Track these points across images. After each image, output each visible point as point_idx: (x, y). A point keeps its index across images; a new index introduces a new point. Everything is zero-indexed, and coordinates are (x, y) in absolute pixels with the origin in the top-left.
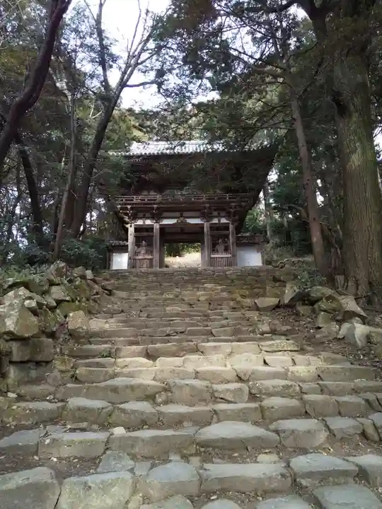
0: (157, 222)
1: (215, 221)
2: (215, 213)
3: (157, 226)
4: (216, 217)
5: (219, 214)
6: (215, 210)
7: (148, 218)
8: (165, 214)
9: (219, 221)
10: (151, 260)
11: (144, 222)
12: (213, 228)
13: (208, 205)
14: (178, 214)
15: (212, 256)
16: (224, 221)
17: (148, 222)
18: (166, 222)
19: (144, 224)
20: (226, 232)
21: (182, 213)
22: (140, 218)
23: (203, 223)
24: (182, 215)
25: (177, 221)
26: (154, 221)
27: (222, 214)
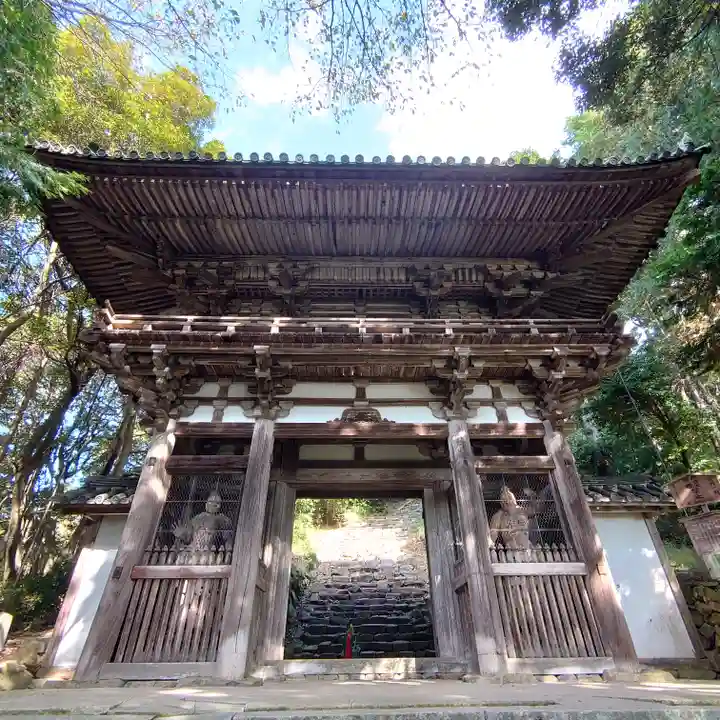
0: (266, 416)
1: (487, 416)
2: (482, 391)
3: (264, 430)
4: (484, 403)
5: (496, 393)
6: (486, 377)
7: (236, 401)
8: (301, 390)
9: (501, 416)
10: (218, 581)
11: (218, 415)
12: (481, 443)
13: (464, 351)
14: (347, 391)
15: (501, 568)
16: (520, 419)
17: (234, 416)
18: (299, 416)
19: (217, 423)
21: (362, 385)
22: (207, 401)
23: (444, 422)
24: (361, 394)
25: (345, 413)
26: (258, 412)
27: (509, 392)
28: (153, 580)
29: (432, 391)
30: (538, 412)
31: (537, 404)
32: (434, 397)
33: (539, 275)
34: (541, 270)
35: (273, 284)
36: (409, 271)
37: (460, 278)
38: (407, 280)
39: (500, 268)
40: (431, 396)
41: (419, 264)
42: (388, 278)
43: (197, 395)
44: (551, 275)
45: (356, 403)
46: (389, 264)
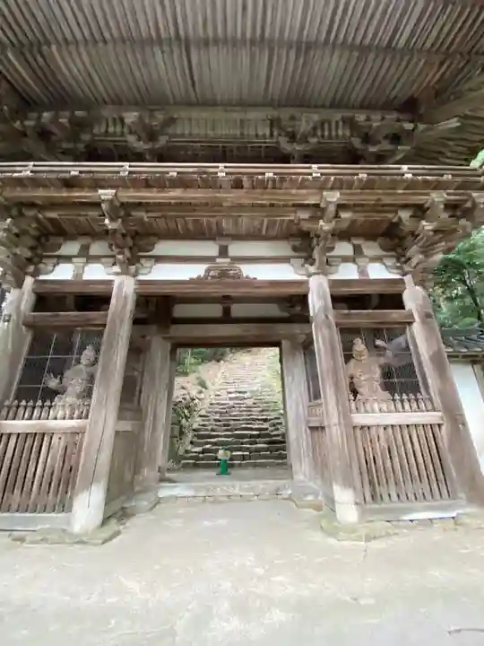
0: (125, 272)
1: (348, 272)
2: (344, 248)
3: (124, 288)
4: (345, 259)
5: (358, 250)
6: (344, 235)
7: (97, 259)
8: (163, 248)
9: (362, 272)
11: (79, 273)
12: (346, 299)
13: (334, 197)
14: (210, 249)
15: (360, 419)
16: (379, 272)
17: (96, 272)
19: (77, 281)
20: (394, 314)
21: (224, 243)
22: (68, 259)
23: (305, 278)
24: (223, 252)
25: (208, 271)
26: (117, 269)
27: (371, 249)
28: (10, 435)
29: (295, 249)
30: (398, 268)
31: (398, 260)
32: (296, 254)
33: (409, 126)
34: (411, 122)
35: (131, 139)
36: (273, 123)
37: (326, 133)
38: (272, 135)
39: (368, 119)
40: (293, 254)
41: (284, 114)
42: (252, 132)
43: (57, 253)
44: (421, 127)
45: (218, 260)
46: (253, 115)
